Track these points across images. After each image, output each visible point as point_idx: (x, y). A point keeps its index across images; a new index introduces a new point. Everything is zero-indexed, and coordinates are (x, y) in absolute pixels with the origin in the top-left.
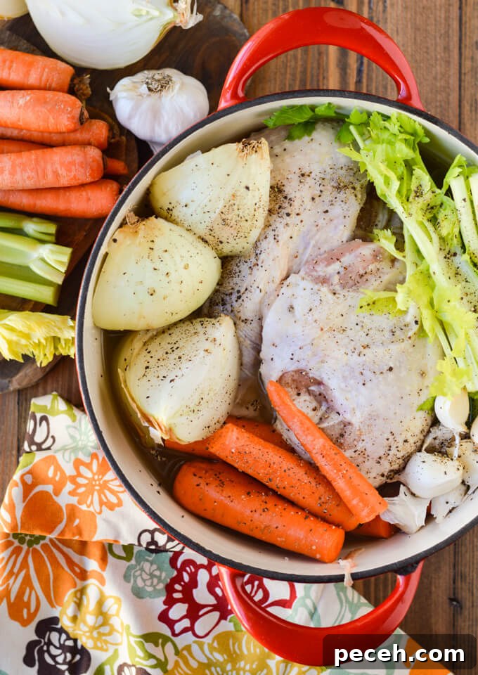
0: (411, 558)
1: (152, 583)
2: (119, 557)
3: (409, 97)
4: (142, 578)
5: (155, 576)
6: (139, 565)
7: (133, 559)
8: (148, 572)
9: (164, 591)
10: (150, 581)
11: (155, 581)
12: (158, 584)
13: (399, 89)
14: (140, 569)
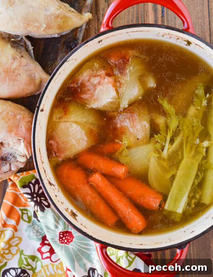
0: (183, 242)
1: (37, 235)
2: (25, 221)
3: (188, 28)
4: (33, 232)
5: (39, 232)
6: (33, 226)
7: (31, 223)
8: (36, 230)
9: (41, 239)
10: (36, 234)
11: (39, 234)
12: (39, 235)
13: (184, 24)
14: (33, 228)
